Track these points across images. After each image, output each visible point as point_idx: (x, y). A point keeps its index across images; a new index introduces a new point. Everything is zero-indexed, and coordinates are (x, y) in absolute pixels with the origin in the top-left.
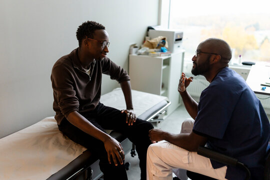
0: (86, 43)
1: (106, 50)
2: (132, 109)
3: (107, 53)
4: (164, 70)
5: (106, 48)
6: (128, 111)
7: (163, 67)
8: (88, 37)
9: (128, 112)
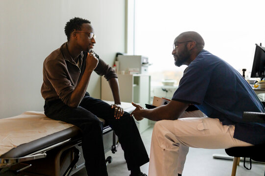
0: (75, 35)
1: (93, 41)
2: (120, 104)
3: (94, 44)
4: (134, 87)
5: (93, 39)
6: (116, 105)
7: (134, 85)
8: (76, 30)
9: (117, 107)
